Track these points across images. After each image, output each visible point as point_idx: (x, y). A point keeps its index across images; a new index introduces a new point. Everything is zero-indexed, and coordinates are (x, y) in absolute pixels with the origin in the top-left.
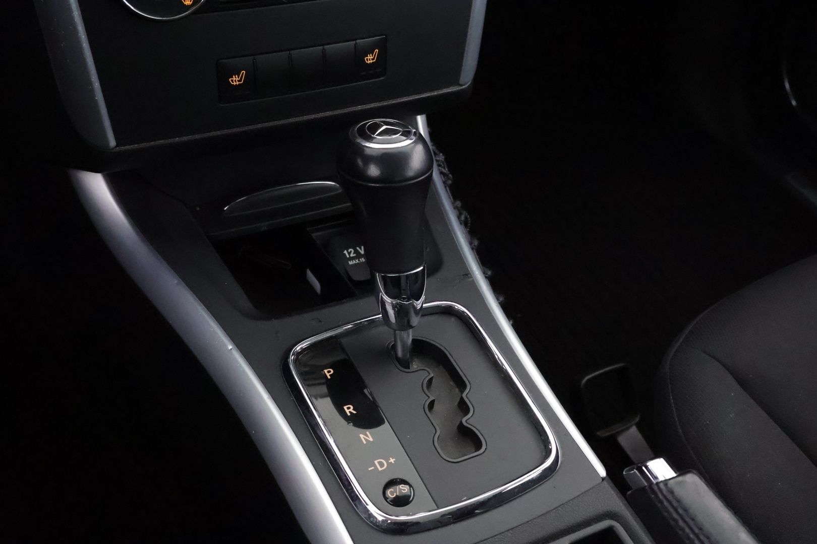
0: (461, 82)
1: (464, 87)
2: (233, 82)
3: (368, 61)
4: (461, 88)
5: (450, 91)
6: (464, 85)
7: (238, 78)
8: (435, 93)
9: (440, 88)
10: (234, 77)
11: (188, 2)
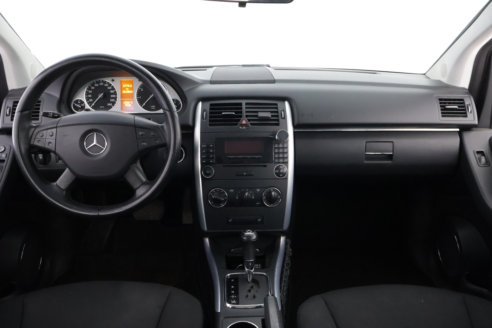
5: (280, 230)
6: (284, 230)
8: (277, 230)
11: (222, 205)
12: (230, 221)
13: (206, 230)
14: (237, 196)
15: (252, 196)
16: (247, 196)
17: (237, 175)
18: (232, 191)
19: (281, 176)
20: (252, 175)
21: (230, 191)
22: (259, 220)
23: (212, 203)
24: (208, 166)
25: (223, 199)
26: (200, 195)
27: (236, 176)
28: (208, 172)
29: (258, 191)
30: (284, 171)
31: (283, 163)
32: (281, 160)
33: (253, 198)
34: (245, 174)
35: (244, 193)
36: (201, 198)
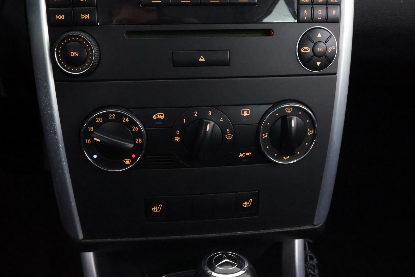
0: (315, 223)
1: (316, 227)
2: (154, 210)
3: (244, 206)
4: (314, 227)
5: (306, 228)
6: (317, 226)
7: (157, 208)
8: (295, 229)
9: (299, 226)
10: (155, 207)
11: (127, 163)
12: (155, 209)
13: (81, 236)
14: (178, 132)
15: (224, 133)
16: (209, 134)
17: (176, 64)
18: (161, 116)
19: (318, 64)
20: (226, 64)
21: (154, 117)
22: (246, 205)
23: (95, 156)
24: (74, 33)
25: (132, 146)
26: (55, 133)
27: (174, 66)
28: (76, 54)
29: (245, 115)
30: (329, 51)
31: (327, 20)
32: (320, 12)
33: (229, 137)
34: (202, 59)
35: (201, 123)
36: (57, 142)
